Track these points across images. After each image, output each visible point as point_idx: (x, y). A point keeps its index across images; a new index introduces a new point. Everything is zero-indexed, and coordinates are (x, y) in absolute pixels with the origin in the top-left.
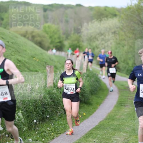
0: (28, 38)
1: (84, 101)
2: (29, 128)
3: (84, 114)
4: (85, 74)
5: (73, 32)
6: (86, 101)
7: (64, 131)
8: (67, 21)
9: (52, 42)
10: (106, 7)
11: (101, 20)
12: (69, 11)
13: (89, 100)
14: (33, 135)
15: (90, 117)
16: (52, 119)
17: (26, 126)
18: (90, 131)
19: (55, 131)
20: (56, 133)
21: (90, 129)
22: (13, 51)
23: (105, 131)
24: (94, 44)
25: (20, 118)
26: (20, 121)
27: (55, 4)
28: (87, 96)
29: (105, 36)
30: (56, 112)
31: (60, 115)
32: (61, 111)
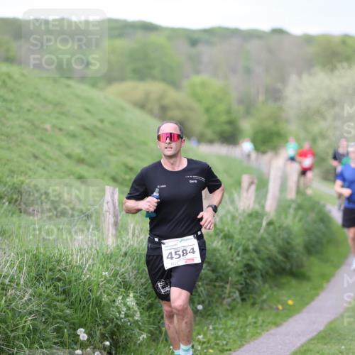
0: (151, 112)
1: (291, 269)
2: (152, 335)
3: (290, 302)
4: (293, 201)
5: (261, 98)
6: (294, 269)
7: (239, 343)
8: (248, 71)
9: (210, 123)
10: (346, 36)
11: (333, 69)
12: (253, 46)
13: (302, 266)
14: (161, 353)
15: (305, 310)
16: (209, 315)
17: (146, 330)
18: (305, 344)
19: (217, 344)
20: (220, 348)
21: (304, 339)
22: (114, 144)
23: (343, 344)
24: (315, 129)
25: (132, 310)
26: (131, 319)
27: (220, 28)
28: (298, 256)
29: (342, 108)
30: (220, 296)
31: (229, 305)
32: (231, 294)
